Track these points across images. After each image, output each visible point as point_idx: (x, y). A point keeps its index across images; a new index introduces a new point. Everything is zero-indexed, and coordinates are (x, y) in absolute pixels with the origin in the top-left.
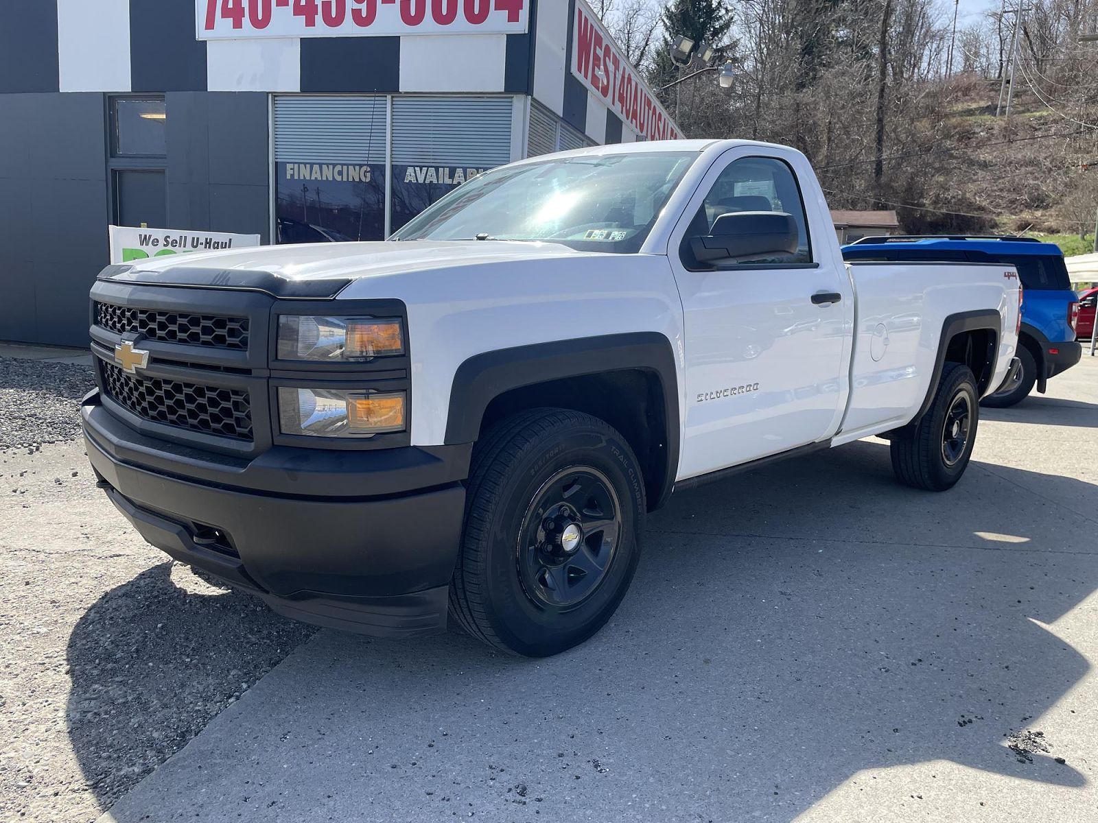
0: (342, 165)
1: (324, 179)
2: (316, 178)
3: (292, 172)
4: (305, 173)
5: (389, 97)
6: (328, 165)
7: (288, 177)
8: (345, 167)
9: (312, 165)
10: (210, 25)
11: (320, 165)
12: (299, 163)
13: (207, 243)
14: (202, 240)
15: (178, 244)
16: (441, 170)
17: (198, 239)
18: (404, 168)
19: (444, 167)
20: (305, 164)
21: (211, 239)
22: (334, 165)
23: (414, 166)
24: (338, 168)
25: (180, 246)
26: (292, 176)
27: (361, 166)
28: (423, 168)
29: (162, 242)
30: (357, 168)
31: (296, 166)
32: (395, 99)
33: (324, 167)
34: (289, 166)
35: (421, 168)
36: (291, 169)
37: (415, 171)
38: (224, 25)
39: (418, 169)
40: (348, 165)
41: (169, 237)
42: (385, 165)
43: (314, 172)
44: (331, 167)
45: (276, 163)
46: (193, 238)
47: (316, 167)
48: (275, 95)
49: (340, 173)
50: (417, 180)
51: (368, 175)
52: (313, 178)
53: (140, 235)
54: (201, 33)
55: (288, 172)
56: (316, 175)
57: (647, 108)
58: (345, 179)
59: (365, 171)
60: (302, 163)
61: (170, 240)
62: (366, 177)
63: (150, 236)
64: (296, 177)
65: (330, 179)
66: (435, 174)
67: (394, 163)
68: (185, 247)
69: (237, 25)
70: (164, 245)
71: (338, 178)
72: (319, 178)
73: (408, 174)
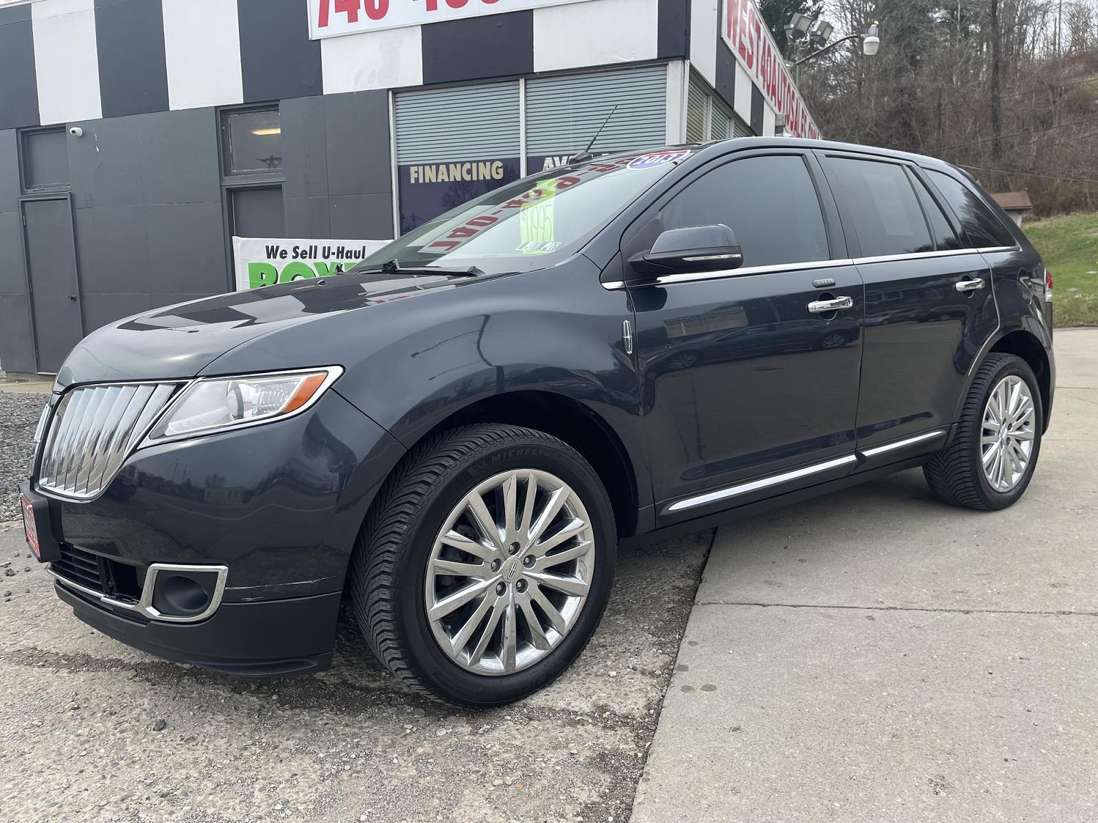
0: (471, 162)
1: (452, 180)
2: (443, 180)
3: (416, 175)
4: (431, 175)
5: (522, 81)
6: (455, 164)
7: (413, 181)
8: (474, 165)
9: (438, 165)
10: (323, 22)
11: (447, 165)
12: (424, 165)
13: (339, 252)
14: (334, 250)
15: (308, 255)
17: (329, 248)
18: (542, 159)
20: (430, 165)
21: (343, 248)
22: (463, 164)
23: (553, 157)
24: (467, 166)
25: (310, 257)
26: (417, 179)
27: (492, 161)
28: (563, 158)
29: (291, 254)
30: (488, 164)
31: (421, 168)
32: (528, 82)
33: (451, 166)
34: (413, 169)
35: (561, 157)
36: (415, 172)
37: (554, 161)
38: (338, 20)
39: (557, 159)
40: (477, 162)
41: (298, 247)
42: (519, 158)
43: (440, 173)
44: (459, 166)
45: (399, 167)
46: (324, 248)
47: (443, 168)
48: (396, 92)
49: (469, 172)
51: (501, 171)
52: (439, 180)
53: (267, 247)
54: (315, 32)
55: (411, 176)
56: (442, 177)
58: (475, 178)
59: (497, 167)
60: (427, 165)
61: (299, 251)
62: (498, 173)
63: (278, 247)
64: (421, 181)
65: (459, 179)
67: (529, 155)
68: (315, 257)
69: (353, 18)
70: (294, 257)
71: (467, 178)
72: (447, 180)
73: (545, 165)
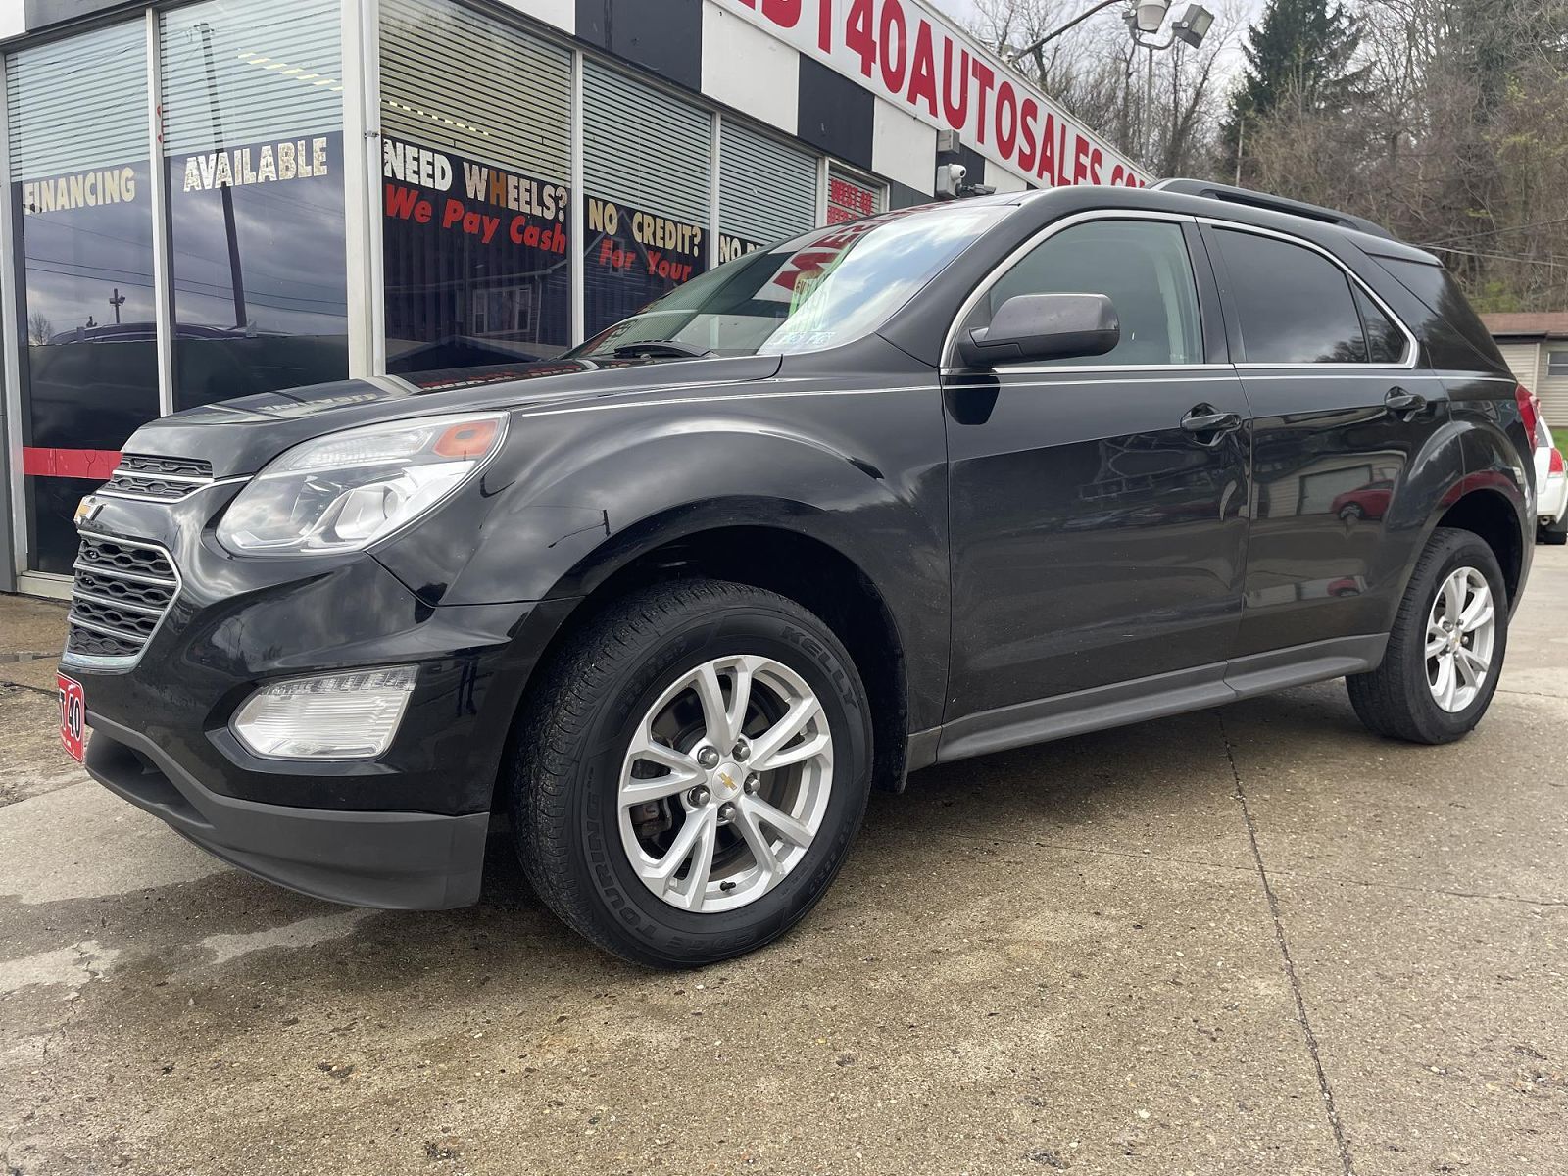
0: (95, 171)
1: (74, 205)
2: (63, 206)
3: (32, 200)
4: (48, 199)
5: (149, 13)
6: (77, 175)
7: (30, 210)
8: (99, 176)
9: (56, 180)
11: (67, 178)
12: (40, 181)
16: (237, 153)
18: (183, 159)
19: (241, 148)
20: (48, 180)
22: (85, 173)
23: (196, 155)
24: (91, 179)
26: (32, 207)
27: (120, 169)
28: (211, 156)
30: (116, 173)
31: (38, 185)
33: (72, 181)
34: (27, 189)
35: (208, 155)
36: (31, 194)
37: (199, 163)
39: (202, 158)
40: (103, 170)
42: (149, 161)
43: (59, 195)
44: (81, 179)
45: (11, 186)
47: (62, 182)
49: (94, 189)
50: (203, 186)
51: (131, 185)
52: (59, 207)
55: (26, 201)
56: (63, 200)
57: (974, 84)
58: (100, 202)
59: (128, 180)
60: (44, 179)
62: (128, 191)
64: (39, 209)
65: (81, 205)
66: (228, 167)
67: (165, 154)
71: (92, 201)
72: (67, 206)
73: (187, 173)
